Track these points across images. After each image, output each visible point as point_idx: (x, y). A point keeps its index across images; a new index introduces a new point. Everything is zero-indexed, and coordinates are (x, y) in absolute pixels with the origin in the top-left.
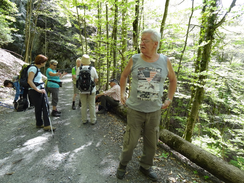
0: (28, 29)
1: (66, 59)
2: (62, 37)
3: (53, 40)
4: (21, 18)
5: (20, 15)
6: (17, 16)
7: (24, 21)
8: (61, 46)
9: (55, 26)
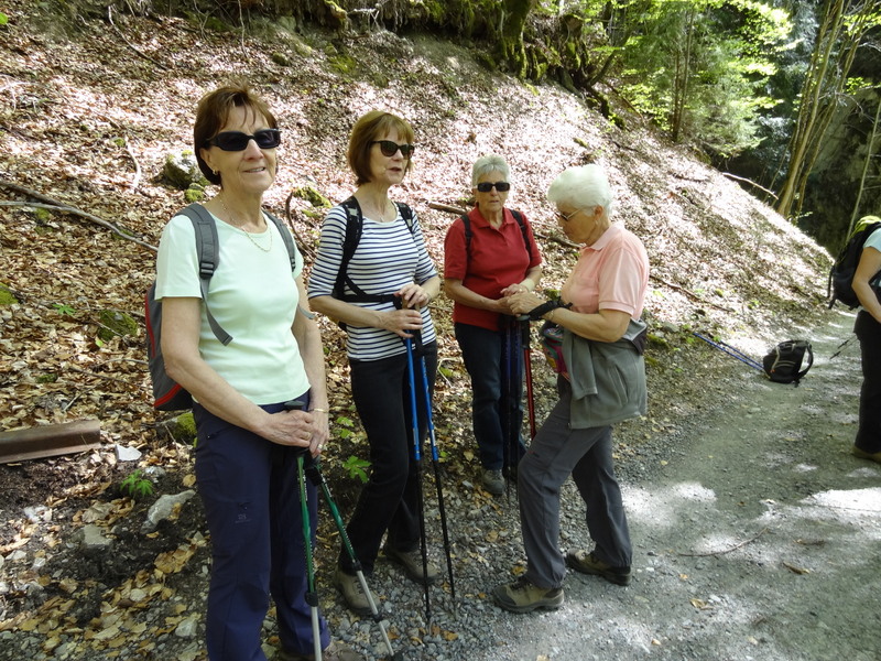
0: (814, 92)
4: (794, 56)
5: (792, 45)
6: (782, 52)
7: (805, 65)
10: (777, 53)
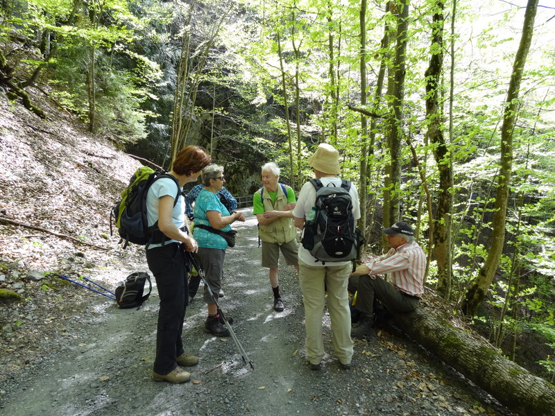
0: (179, 112)
1: (251, 173)
2: (246, 126)
3: (227, 133)
4: (166, 90)
5: (165, 84)
6: (159, 87)
7: (172, 96)
8: (243, 145)
9: (232, 104)
10: (157, 87)
